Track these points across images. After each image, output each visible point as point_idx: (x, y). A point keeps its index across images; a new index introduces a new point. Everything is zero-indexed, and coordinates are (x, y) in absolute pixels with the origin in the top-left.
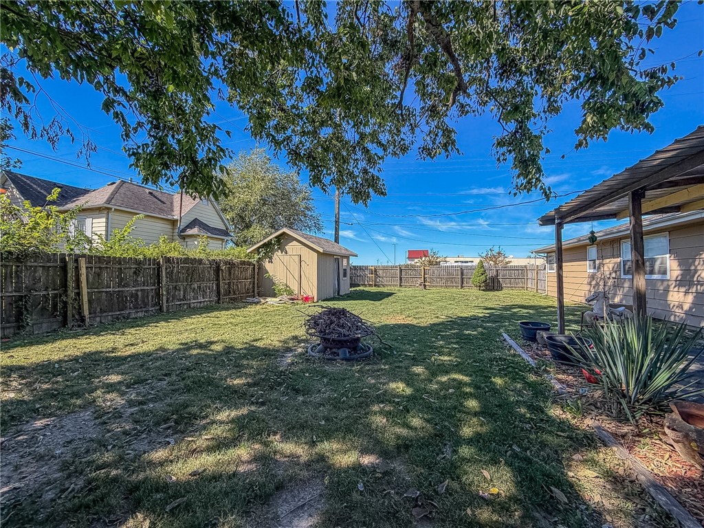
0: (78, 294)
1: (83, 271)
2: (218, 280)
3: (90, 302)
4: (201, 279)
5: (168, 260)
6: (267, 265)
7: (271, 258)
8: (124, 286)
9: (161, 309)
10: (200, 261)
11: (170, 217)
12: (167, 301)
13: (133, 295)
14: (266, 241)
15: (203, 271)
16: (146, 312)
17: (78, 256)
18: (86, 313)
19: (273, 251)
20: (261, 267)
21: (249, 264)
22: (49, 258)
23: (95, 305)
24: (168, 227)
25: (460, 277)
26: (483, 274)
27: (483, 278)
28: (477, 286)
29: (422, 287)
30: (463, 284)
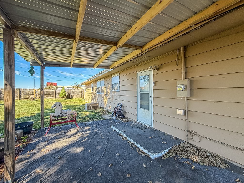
25: (55, 94)
26: (64, 93)
27: (64, 94)
28: (61, 97)
29: (32, 99)
30: (56, 97)
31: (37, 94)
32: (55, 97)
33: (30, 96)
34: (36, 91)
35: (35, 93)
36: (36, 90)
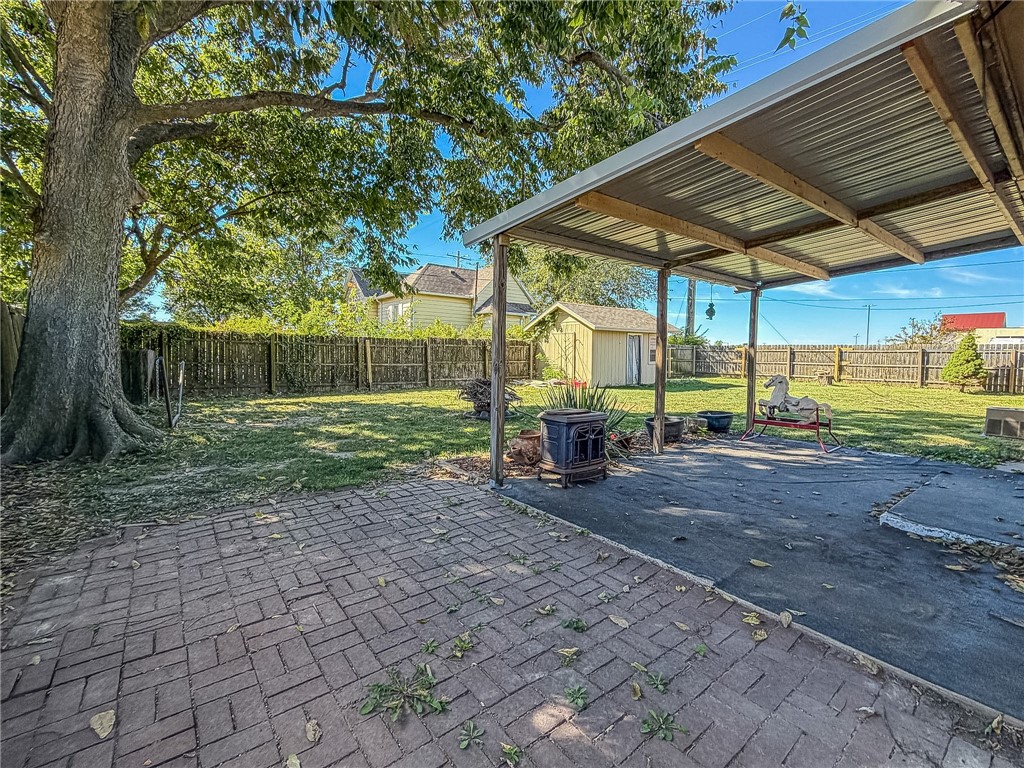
0: (366, 367)
1: (368, 350)
2: (484, 360)
3: (374, 373)
4: (467, 359)
5: (433, 341)
6: (544, 345)
7: (547, 337)
8: (398, 362)
9: (427, 384)
10: (465, 342)
11: (467, 296)
12: (433, 378)
13: (406, 370)
14: (540, 318)
15: (469, 351)
16: (415, 384)
17: (366, 338)
18: (371, 381)
19: (548, 329)
20: (537, 349)
21: (524, 344)
22: (348, 340)
23: (377, 376)
24: (466, 306)
25: (920, 366)
26: (968, 362)
27: (970, 368)
28: (952, 383)
29: (824, 381)
30: (927, 379)
31: (843, 363)
32: (919, 381)
33: (820, 370)
34: (841, 352)
35: (837, 359)
36: (843, 350)
